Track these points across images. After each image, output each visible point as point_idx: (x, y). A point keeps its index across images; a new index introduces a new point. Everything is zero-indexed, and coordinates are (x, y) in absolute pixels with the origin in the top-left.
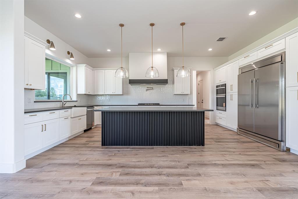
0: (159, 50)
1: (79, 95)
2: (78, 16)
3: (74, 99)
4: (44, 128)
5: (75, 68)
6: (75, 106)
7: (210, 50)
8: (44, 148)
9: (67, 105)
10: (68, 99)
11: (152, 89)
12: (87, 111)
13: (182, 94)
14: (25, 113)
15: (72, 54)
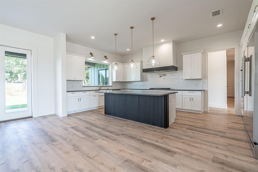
0: (162, 41)
1: (113, 82)
2: (93, 38)
4: (79, 100)
7: (220, 25)
8: (80, 110)
11: (164, 75)
13: (191, 78)
14: (67, 92)
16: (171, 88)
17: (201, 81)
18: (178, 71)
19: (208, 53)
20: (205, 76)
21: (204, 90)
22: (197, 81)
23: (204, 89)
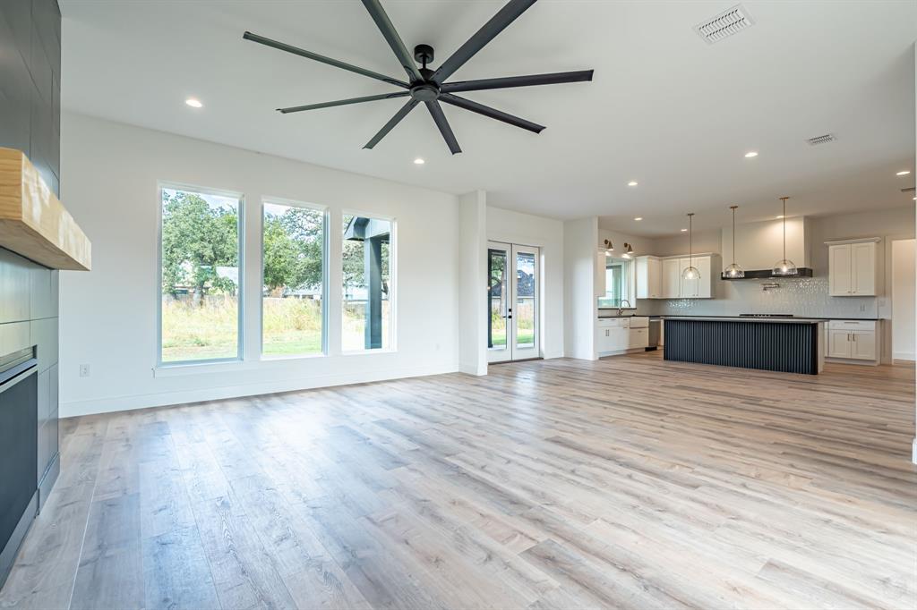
1: (638, 300)
3: (633, 306)
5: (633, 263)
6: (634, 316)
9: (624, 313)
10: (624, 305)
11: (777, 286)
12: (650, 323)
15: (630, 247)
16: (795, 315)
17: (875, 301)
18: (813, 279)
19: (894, 243)
20: (883, 290)
21: (882, 320)
22: (863, 302)
23: (880, 318)
